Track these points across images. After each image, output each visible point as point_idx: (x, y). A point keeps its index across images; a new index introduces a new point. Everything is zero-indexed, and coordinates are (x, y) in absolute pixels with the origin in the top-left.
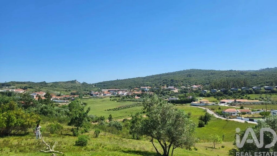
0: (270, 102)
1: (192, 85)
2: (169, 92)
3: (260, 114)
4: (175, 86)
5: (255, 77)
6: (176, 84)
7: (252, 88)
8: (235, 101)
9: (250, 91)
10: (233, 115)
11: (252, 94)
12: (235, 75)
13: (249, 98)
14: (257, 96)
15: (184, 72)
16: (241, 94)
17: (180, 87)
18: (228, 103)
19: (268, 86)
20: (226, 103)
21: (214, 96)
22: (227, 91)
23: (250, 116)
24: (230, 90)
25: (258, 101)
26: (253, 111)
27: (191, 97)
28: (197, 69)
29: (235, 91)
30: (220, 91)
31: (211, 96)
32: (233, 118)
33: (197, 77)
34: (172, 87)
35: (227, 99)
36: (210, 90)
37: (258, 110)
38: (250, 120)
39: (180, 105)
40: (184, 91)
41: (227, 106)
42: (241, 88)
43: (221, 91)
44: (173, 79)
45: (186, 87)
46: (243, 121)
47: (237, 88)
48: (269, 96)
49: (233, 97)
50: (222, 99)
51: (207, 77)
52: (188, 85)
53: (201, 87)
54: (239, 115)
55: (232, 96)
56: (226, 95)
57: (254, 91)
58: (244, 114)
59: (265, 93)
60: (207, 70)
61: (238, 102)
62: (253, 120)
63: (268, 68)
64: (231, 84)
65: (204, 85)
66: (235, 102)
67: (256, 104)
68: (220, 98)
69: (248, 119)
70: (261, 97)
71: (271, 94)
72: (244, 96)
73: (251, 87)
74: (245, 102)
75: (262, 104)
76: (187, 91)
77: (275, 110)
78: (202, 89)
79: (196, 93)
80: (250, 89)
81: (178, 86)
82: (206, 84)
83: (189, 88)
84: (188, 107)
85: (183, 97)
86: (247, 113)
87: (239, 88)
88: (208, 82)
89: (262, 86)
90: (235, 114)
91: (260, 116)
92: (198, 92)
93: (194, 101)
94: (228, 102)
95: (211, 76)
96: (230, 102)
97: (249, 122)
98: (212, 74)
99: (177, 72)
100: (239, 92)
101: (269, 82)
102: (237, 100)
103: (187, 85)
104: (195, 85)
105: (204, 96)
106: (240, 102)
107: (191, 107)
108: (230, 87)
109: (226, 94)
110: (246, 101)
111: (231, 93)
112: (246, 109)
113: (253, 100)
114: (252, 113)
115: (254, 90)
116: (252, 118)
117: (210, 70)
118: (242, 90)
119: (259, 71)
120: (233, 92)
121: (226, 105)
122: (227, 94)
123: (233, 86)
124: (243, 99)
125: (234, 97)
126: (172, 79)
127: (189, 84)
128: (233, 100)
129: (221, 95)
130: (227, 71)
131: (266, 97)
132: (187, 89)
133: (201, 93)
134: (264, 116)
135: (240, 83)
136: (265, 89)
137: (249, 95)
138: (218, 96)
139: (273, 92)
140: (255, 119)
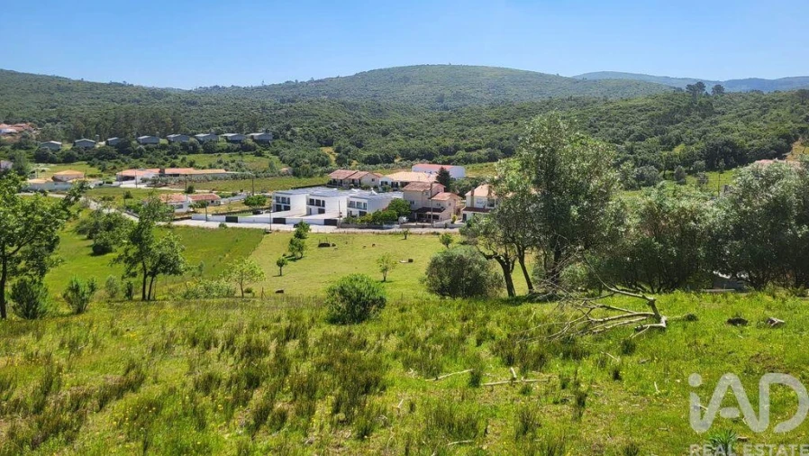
0: (249, 173)
5: (192, 107)
7: (196, 137)
8: (160, 172)
9: (192, 144)
10: (177, 211)
11: (198, 153)
12: (138, 97)
13: (192, 165)
14: (213, 159)
16: (169, 154)
18: (144, 181)
19: (233, 132)
20: (139, 181)
21: (89, 160)
22: (127, 144)
23: (223, 209)
24: (135, 142)
25: (220, 171)
26: (222, 197)
29: (152, 146)
30: (103, 143)
31: (78, 159)
32: (182, 219)
35: (135, 168)
36: (71, 141)
37: (234, 195)
38: (229, 220)
41: (143, 186)
42: (165, 137)
43: (107, 143)
46: (214, 225)
47: (153, 135)
48: (240, 158)
49: (147, 163)
50: (115, 168)
51: (43, 97)
53: (30, 131)
54: (192, 210)
55: (145, 160)
56: (127, 158)
57: (201, 146)
58: (204, 205)
59: (228, 150)
60: (38, 75)
61: (171, 175)
62: (235, 220)
63: (216, 87)
64: (137, 123)
65: (39, 126)
66: (162, 174)
67: (221, 179)
68: (109, 165)
69: (223, 218)
70: (220, 162)
71: (243, 153)
72: (176, 158)
73: (193, 135)
74: (191, 175)
75: (235, 177)
77: (282, 191)
78: (34, 137)
79: (20, 149)
80: (192, 140)
82: (48, 121)
86: (209, 202)
87: (162, 137)
88: (54, 116)
89: (218, 133)
90: (181, 207)
91: (246, 208)
92: (27, 148)
94: (145, 177)
95: (57, 96)
96: (150, 177)
97: (230, 225)
98: (60, 89)
100: (163, 147)
101: (231, 123)
102: (168, 171)
104: (6, 123)
105: (52, 161)
106: (178, 175)
108: (135, 134)
109: (124, 152)
110: (191, 171)
111: (140, 151)
112: (202, 193)
113: (203, 168)
114: (222, 202)
115: (201, 142)
116: (229, 213)
118: (170, 142)
119: (196, 91)
120: (147, 149)
121: (139, 183)
122: (127, 153)
123: (143, 131)
124: (178, 167)
125: (151, 164)
128: (156, 171)
129: (111, 157)
131: (233, 162)
133: (38, 151)
134: (255, 206)
135: (163, 122)
136: (228, 141)
137: (191, 157)
138: (102, 159)
139: (246, 148)
140: (240, 217)
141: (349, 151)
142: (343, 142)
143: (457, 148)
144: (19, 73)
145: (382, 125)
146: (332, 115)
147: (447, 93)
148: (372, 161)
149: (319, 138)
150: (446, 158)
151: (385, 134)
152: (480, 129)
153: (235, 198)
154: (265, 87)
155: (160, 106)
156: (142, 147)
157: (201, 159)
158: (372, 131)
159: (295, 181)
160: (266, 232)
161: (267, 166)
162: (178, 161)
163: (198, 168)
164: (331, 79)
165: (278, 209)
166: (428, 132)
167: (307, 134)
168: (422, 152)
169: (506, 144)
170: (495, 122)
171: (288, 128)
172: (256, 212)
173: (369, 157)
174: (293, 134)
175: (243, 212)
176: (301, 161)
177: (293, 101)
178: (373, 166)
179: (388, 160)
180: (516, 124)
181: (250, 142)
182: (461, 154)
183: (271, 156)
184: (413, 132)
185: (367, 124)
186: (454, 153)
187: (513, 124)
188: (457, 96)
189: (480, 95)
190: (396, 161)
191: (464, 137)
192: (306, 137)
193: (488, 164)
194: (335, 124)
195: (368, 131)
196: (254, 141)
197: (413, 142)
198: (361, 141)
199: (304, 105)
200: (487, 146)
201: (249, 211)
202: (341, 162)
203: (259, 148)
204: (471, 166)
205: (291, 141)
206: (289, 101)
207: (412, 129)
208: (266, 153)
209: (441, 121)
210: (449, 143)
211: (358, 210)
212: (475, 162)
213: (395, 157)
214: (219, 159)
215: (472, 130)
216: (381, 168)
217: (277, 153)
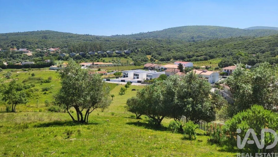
0: (120, 64)
1: (49, 48)
2: (21, 56)
3: (114, 74)
4: (28, 48)
5: (108, 42)
6: (29, 46)
9: (105, 54)
11: (107, 57)
12: (91, 39)
13: (104, 61)
14: (110, 59)
15: (38, 33)
16: (97, 57)
17: (34, 50)
18: (87, 66)
19: (118, 50)
20: (85, 66)
22: (85, 54)
23: (107, 77)
24: (88, 54)
25: (111, 63)
26: (108, 72)
27: (49, 61)
28: (54, 31)
29: (93, 55)
30: (78, 54)
33: (53, 40)
34: (25, 50)
35: (86, 62)
36: (69, 53)
37: (112, 72)
38: (107, 80)
39: (37, 70)
40: (41, 54)
41: (86, 68)
42: (97, 52)
43: (79, 54)
44: (25, 39)
45: (42, 49)
47: (93, 52)
48: (119, 59)
50: (80, 62)
51: (64, 40)
52: (44, 47)
53: (58, 50)
55: (90, 59)
56: (85, 59)
58: (102, 75)
59: (116, 56)
60: (64, 33)
61: (96, 65)
62: (109, 80)
63: (117, 35)
64: (89, 48)
65: (62, 48)
66: (93, 64)
67: (110, 66)
68: (79, 61)
69: (106, 79)
70: (113, 60)
72: (99, 59)
73: (106, 51)
74: (101, 65)
75: (115, 66)
76: (43, 54)
77: (126, 71)
78: (60, 52)
79: (54, 56)
80: (105, 53)
81: (31, 48)
82: (64, 47)
83: (45, 51)
84: (47, 71)
85: (40, 61)
86: (104, 74)
87: (96, 52)
88: (66, 45)
89: (114, 51)
91: (114, 76)
92: (56, 56)
93: (53, 65)
95: (69, 39)
96: (89, 65)
98: (69, 37)
99: (29, 32)
100: (96, 55)
101: (119, 47)
102: (95, 63)
103: (42, 47)
104: (52, 48)
105: (63, 60)
106: (97, 65)
107: (50, 71)
108: (88, 51)
109: (84, 57)
110: (102, 63)
111: (89, 57)
112: (103, 71)
113: (107, 62)
114: (108, 74)
115: (108, 54)
116: (109, 78)
117: (68, 33)
118: (98, 54)
119: (111, 37)
120: (91, 56)
122: (85, 57)
123: (91, 50)
124: (99, 62)
125: (92, 61)
126: (23, 40)
127: (46, 46)
128: (91, 63)
129: (80, 59)
130: (84, 35)
131: (117, 60)
132: (43, 52)
133: (59, 56)
134: (117, 75)
135: (97, 47)
136: (116, 53)
137: (104, 59)
138: (77, 59)
139: (122, 56)
140: (111, 79)
141: (156, 56)
142: (154, 53)
143: (193, 56)
144: (59, 32)
145: (168, 47)
146: (152, 44)
147: (195, 36)
148: (162, 60)
149: (146, 52)
150: (188, 59)
151: (169, 50)
152: (204, 49)
153: (113, 72)
154: (133, 35)
155: (98, 42)
156: (89, 55)
157: (107, 59)
158: (165, 50)
159: (134, 67)
160: (117, 85)
161: (126, 62)
162: (100, 60)
163: (106, 62)
164: (154, 32)
165: (124, 77)
166: (185, 50)
167: (142, 51)
168: (181, 57)
169: (212, 54)
170: (210, 46)
171: (136, 49)
172: (117, 78)
173: (161, 59)
174: (138, 51)
175: (113, 77)
176: (138, 60)
177: (140, 40)
178: (162, 62)
179: (168, 60)
180: (217, 47)
181: (123, 53)
182: (194, 58)
183: (130, 58)
184: (179, 50)
185: (163, 47)
186: (192, 58)
187: (215, 47)
188: (198, 37)
189: (207, 36)
190: (171, 60)
191: (197, 52)
192: (142, 52)
193: (204, 61)
194: (152, 47)
195: (163, 50)
196: (125, 53)
197: (179, 53)
198: (160, 53)
199: (143, 40)
200: (204, 55)
201: (115, 77)
202: (152, 60)
203: (126, 56)
204: (197, 62)
205: (137, 53)
206: (139, 39)
207: (179, 49)
208: (128, 57)
209: (190, 46)
210: (191, 53)
211: (150, 78)
212: (199, 61)
213: (171, 59)
214: (112, 59)
215: (200, 49)
216: (165, 63)
217: (131, 57)
